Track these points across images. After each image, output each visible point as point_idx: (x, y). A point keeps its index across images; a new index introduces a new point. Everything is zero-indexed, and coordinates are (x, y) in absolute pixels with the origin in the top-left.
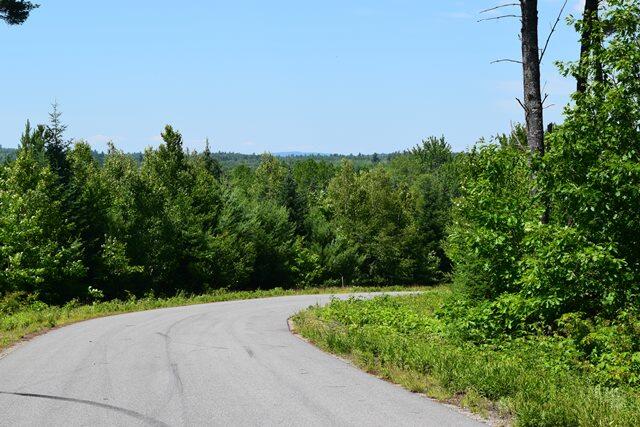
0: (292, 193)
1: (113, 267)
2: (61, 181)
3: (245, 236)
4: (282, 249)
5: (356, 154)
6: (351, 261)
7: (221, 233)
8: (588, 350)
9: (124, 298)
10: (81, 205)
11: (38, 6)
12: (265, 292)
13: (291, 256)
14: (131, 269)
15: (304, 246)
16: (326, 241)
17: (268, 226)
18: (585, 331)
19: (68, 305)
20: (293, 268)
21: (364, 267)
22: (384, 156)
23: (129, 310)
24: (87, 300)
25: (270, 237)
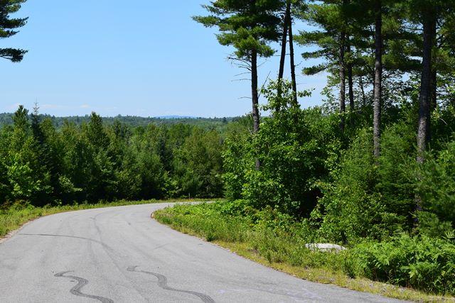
0: (163, 148)
1: (66, 188)
2: (40, 143)
3: (135, 172)
4: (156, 179)
5: (213, 118)
6: (195, 185)
7: (122, 170)
8: (255, 220)
9: (72, 204)
10: (49, 156)
11: (27, 51)
12: (146, 202)
13: (162, 182)
14: (76, 190)
15: (169, 176)
16: (181, 174)
17: (148, 165)
18: (254, 213)
19: (45, 207)
20: (163, 189)
21: (203, 188)
22: (230, 119)
23: (75, 209)
24: (54, 205)
25: (150, 172)
